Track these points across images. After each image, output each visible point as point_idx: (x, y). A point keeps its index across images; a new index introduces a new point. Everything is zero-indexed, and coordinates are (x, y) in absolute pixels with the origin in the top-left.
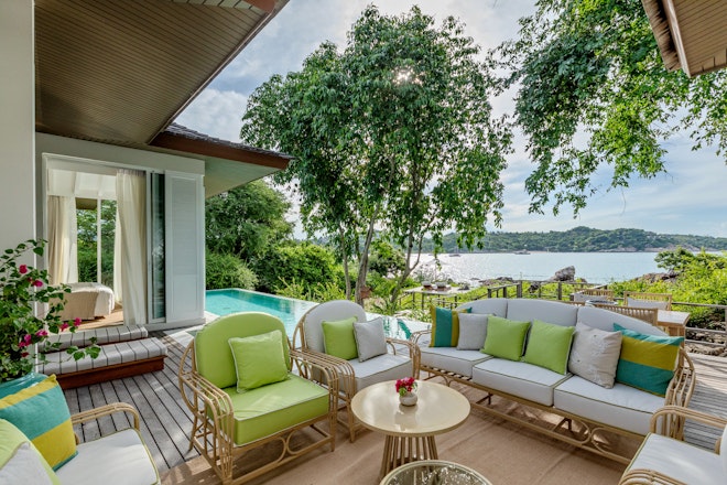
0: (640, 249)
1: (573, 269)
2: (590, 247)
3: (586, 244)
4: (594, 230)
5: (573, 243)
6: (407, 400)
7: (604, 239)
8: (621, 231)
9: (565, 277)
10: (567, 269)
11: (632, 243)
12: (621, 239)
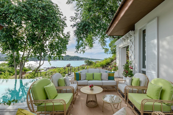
0: (78, 60)
1: (70, 64)
2: (69, 60)
3: (68, 59)
4: (70, 56)
5: (66, 59)
6: (92, 89)
7: (72, 58)
8: (75, 56)
9: (68, 66)
10: (69, 64)
11: (77, 59)
12: (75, 58)
